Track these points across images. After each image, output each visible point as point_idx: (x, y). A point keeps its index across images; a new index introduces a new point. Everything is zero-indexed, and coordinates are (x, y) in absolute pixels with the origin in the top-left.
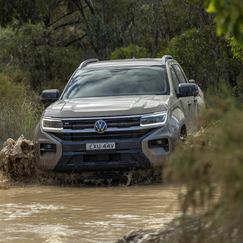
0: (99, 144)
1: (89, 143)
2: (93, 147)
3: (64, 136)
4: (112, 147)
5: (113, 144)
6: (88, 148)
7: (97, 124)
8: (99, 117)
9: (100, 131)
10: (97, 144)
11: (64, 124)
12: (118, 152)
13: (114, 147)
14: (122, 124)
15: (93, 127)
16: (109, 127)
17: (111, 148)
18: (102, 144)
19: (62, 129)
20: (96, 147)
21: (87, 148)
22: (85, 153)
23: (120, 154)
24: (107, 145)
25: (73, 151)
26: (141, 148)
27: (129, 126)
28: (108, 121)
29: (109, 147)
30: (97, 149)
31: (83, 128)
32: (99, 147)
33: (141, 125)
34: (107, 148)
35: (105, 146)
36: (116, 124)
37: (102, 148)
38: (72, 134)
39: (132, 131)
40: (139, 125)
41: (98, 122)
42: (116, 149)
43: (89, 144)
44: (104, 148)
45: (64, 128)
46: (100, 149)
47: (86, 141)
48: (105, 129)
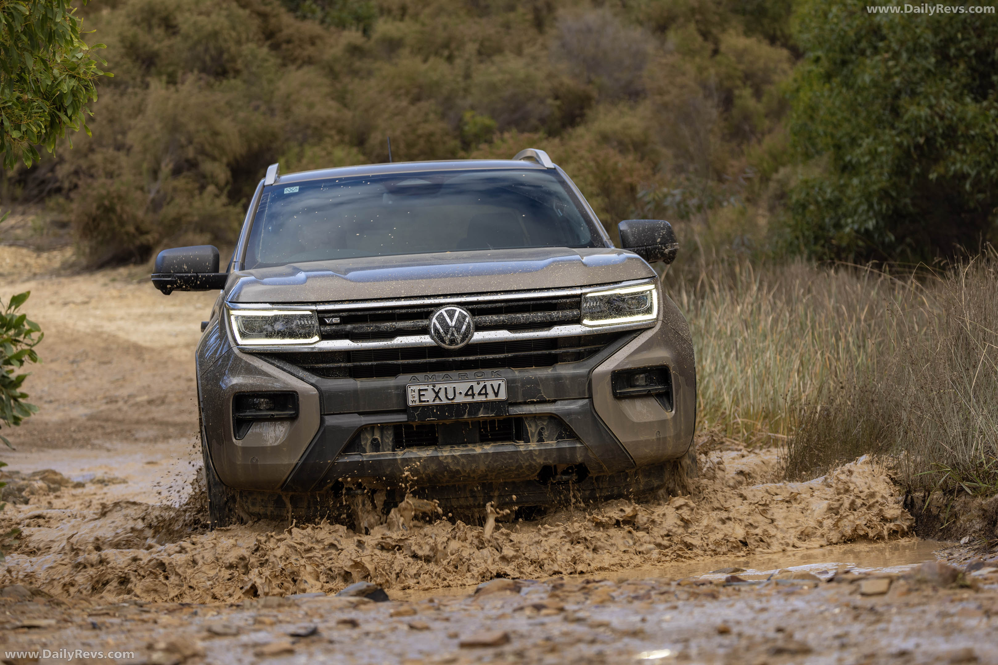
0: (450, 387)
1: (415, 381)
2: (429, 398)
3: (326, 362)
4: (496, 394)
5: (499, 383)
6: (413, 399)
7: (441, 319)
8: (445, 296)
9: (452, 342)
10: (443, 386)
11: (322, 322)
12: (515, 410)
13: (503, 396)
14: (522, 317)
15: (424, 331)
16: (479, 328)
17: (491, 397)
18: (462, 387)
19: (316, 338)
20: (442, 395)
21: (410, 399)
22: (402, 418)
24: (477, 390)
25: (360, 414)
26: (591, 398)
27: (546, 325)
29: (486, 394)
30: (445, 401)
31: (393, 336)
32: (451, 397)
33: (586, 321)
34: (478, 399)
35: (470, 392)
36: (502, 317)
37: (460, 399)
39: (554, 342)
40: (577, 321)
41: (443, 311)
42: (510, 403)
43: (417, 388)
44: (469, 399)
45: (325, 337)
46: (455, 401)
47: (402, 379)
48: (466, 335)
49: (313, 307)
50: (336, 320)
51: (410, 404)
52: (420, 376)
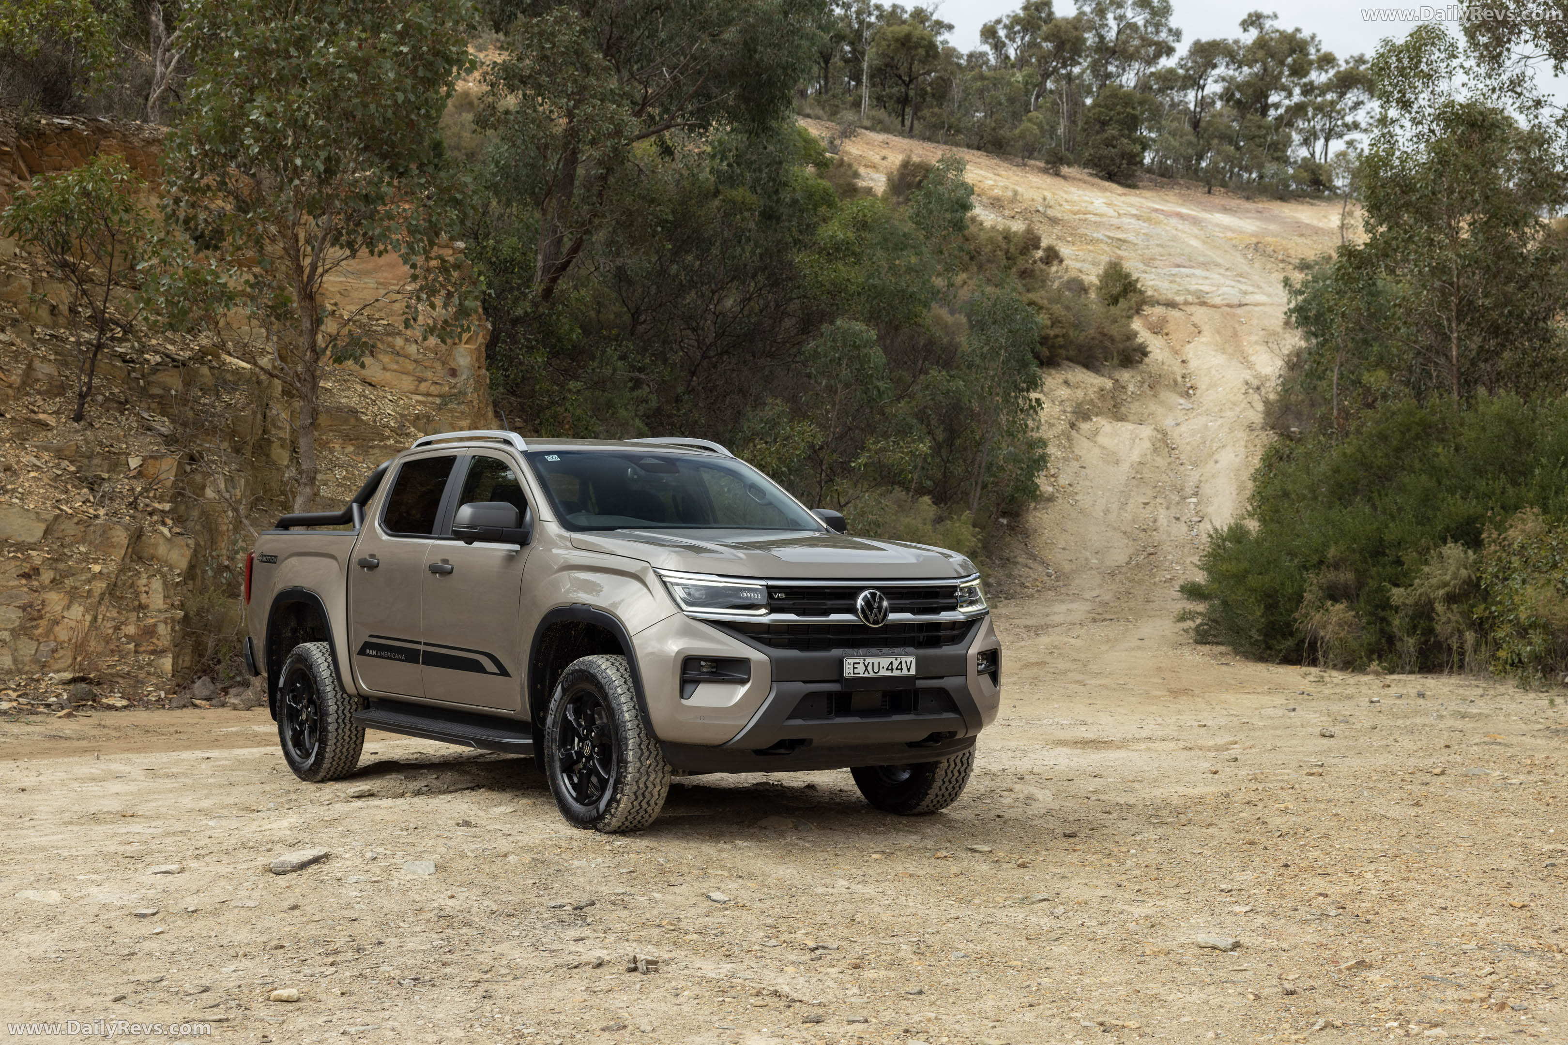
0: (876, 660)
1: (852, 656)
2: (861, 669)
3: (769, 632)
4: (909, 670)
5: (911, 660)
6: (848, 672)
7: (867, 601)
9: (875, 621)
10: (871, 661)
11: (770, 596)
12: (920, 683)
13: (913, 672)
14: (919, 602)
15: (852, 610)
16: (892, 610)
17: (905, 672)
18: (885, 662)
19: (763, 611)
20: (870, 668)
21: (846, 671)
22: (836, 687)
23: (917, 692)
24: (895, 665)
25: (805, 682)
26: (966, 675)
27: (936, 610)
28: (888, 592)
29: (901, 670)
30: (872, 674)
31: (826, 613)
32: (876, 669)
33: (959, 609)
34: (896, 673)
35: (890, 667)
37: (884, 673)
38: (790, 628)
39: (937, 626)
40: (953, 608)
41: (866, 593)
42: (915, 677)
43: (852, 661)
44: (889, 673)
45: (773, 610)
46: (880, 674)
47: (836, 652)
48: (885, 616)
49: (764, 582)
50: (781, 595)
51: (846, 675)
52: (855, 651)
